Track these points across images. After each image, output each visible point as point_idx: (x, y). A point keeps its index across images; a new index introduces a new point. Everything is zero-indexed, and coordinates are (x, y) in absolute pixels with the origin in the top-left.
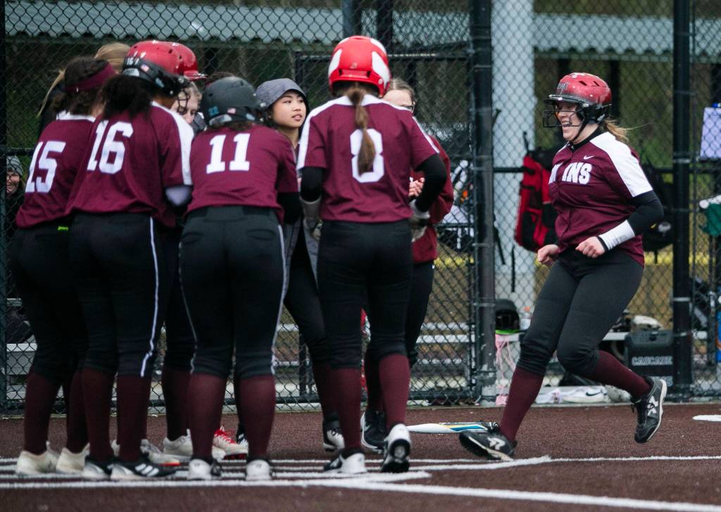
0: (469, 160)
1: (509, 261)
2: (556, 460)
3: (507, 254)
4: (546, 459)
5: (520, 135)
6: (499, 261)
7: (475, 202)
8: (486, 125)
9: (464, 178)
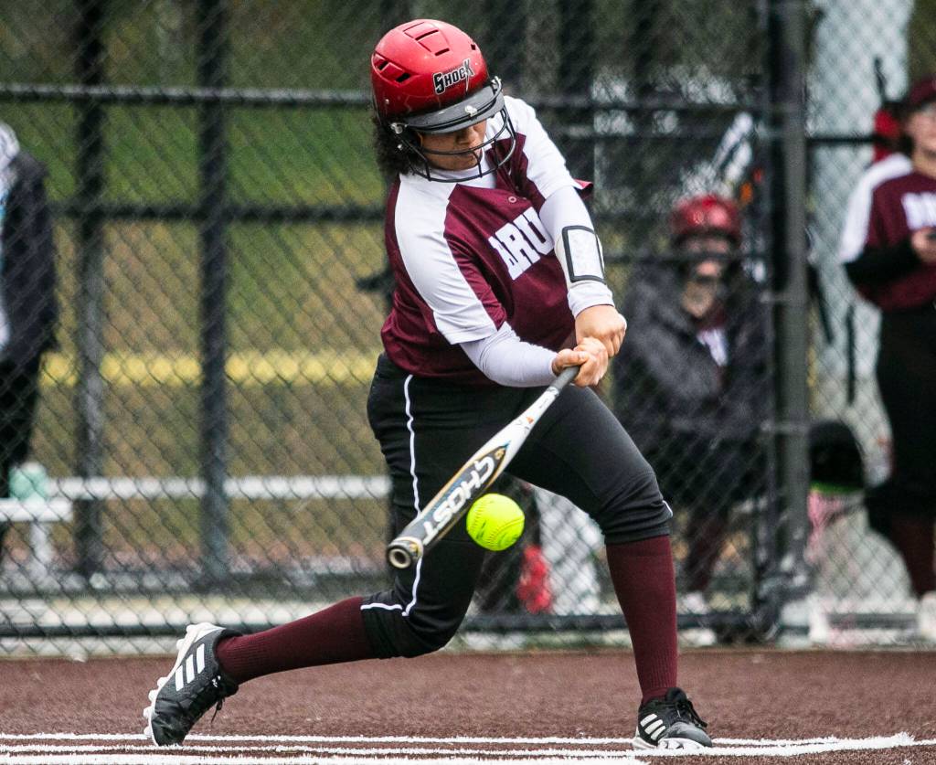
0: (756, 116)
1: (841, 336)
2: (925, 742)
3: (837, 321)
4: (903, 739)
5: (867, 64)
6: (819, 336)
7: (766, 207)
8: (794, 39)
9: (744, 155)
